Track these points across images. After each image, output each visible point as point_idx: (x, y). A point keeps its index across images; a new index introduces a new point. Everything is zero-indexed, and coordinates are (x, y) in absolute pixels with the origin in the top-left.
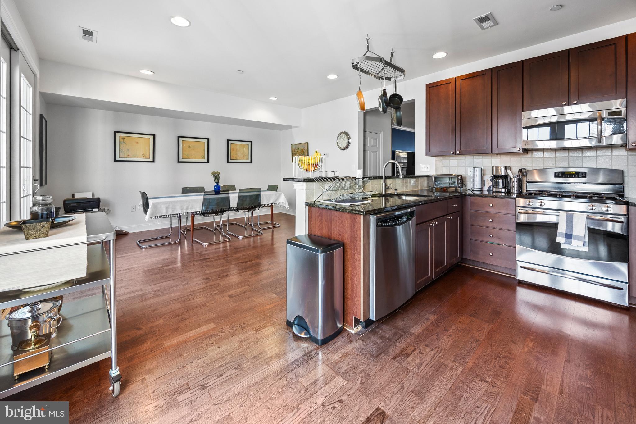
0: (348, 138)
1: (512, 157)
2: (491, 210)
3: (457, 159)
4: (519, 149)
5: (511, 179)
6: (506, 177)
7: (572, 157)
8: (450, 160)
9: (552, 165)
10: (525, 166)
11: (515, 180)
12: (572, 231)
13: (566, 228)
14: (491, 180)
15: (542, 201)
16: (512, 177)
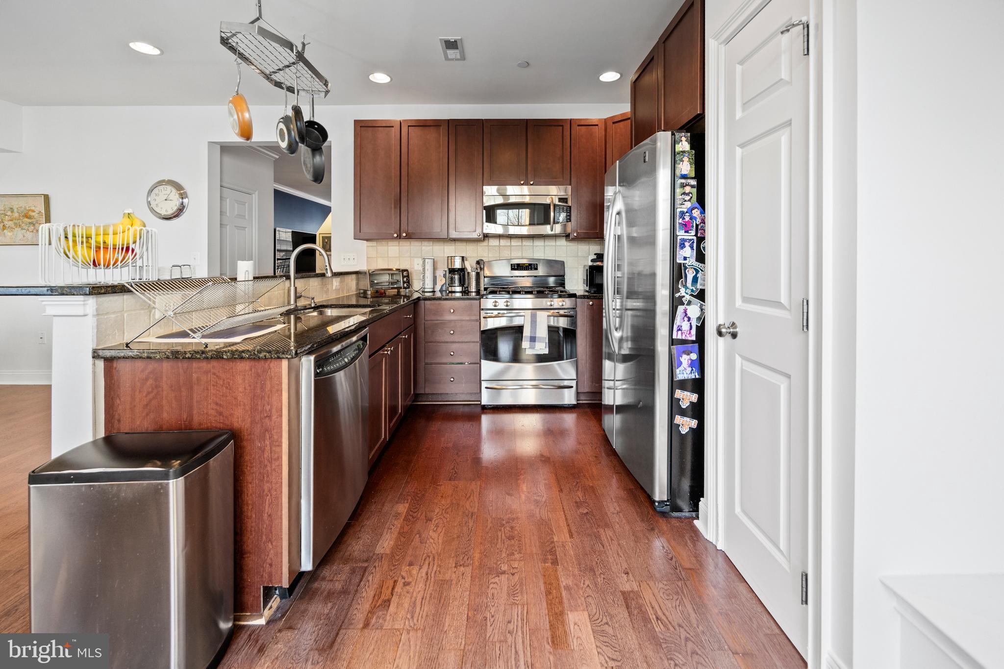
0: (181, 194)
1: (467, 244)
2: (452, 317)
3: (399, 245)
4: (479, 235)
5: (468, 273)
6: (462, 271)
7: (524, 246)
8: (389, 247)
9: (507, 255)
10: (483, 257)
11: (473, 274)
12: (535, 333)
13: (531, 330)
14: (445, 276)
15: (496, 300)
16: (469, 271)
